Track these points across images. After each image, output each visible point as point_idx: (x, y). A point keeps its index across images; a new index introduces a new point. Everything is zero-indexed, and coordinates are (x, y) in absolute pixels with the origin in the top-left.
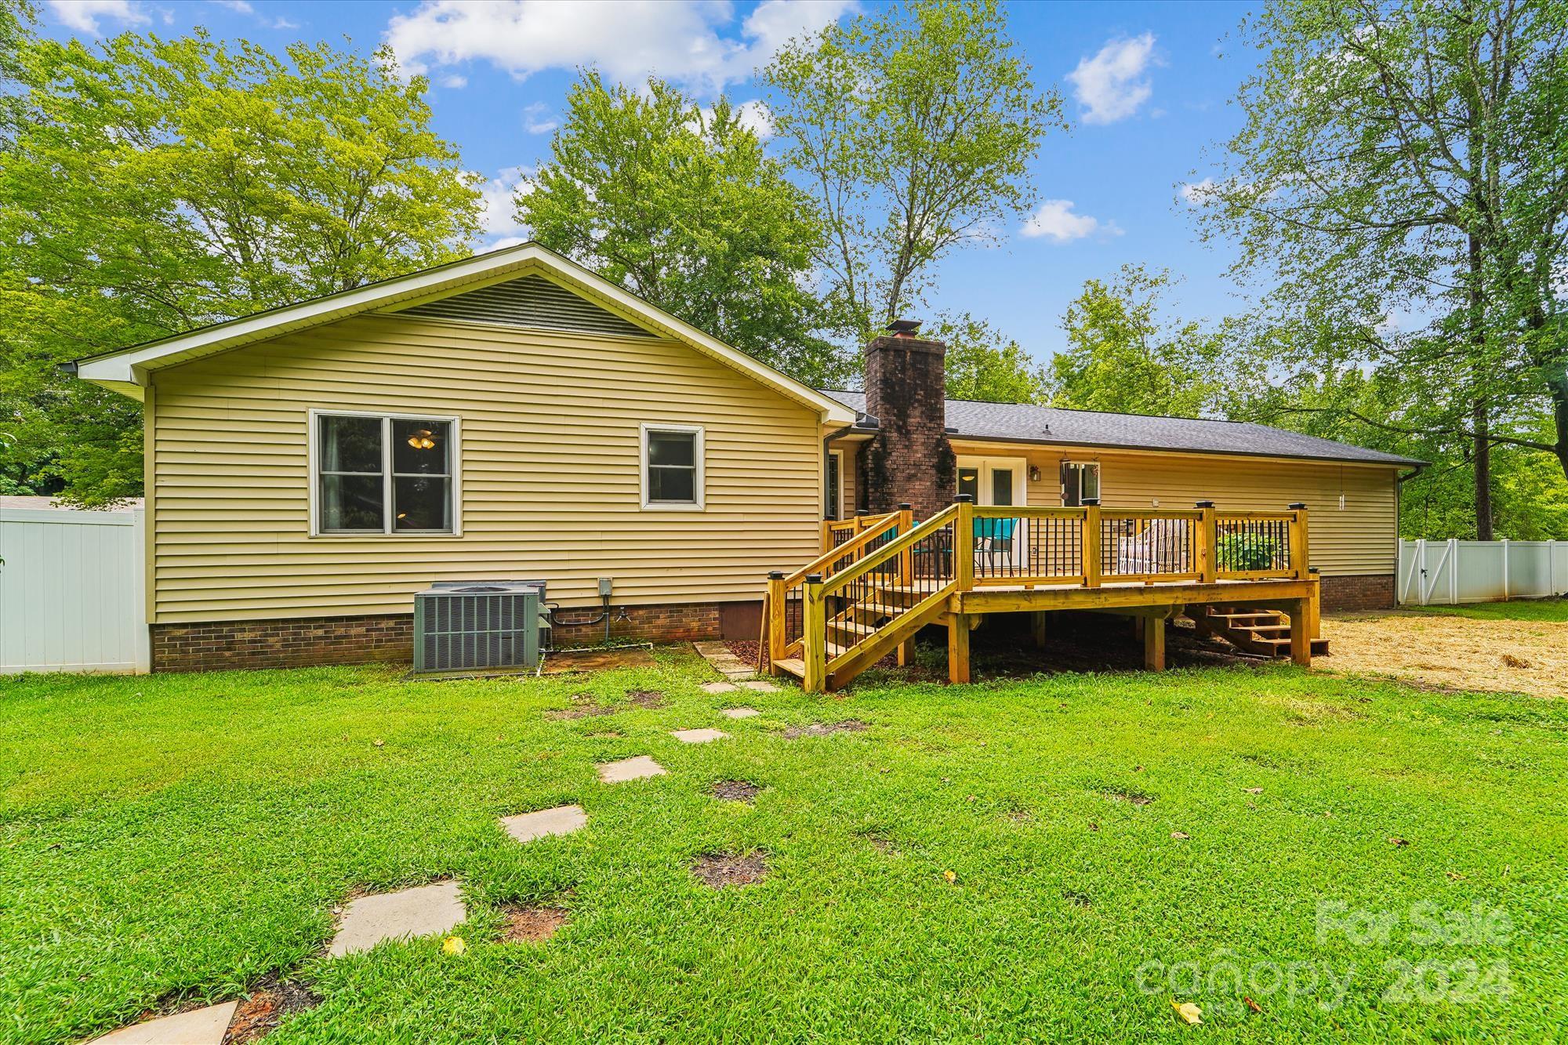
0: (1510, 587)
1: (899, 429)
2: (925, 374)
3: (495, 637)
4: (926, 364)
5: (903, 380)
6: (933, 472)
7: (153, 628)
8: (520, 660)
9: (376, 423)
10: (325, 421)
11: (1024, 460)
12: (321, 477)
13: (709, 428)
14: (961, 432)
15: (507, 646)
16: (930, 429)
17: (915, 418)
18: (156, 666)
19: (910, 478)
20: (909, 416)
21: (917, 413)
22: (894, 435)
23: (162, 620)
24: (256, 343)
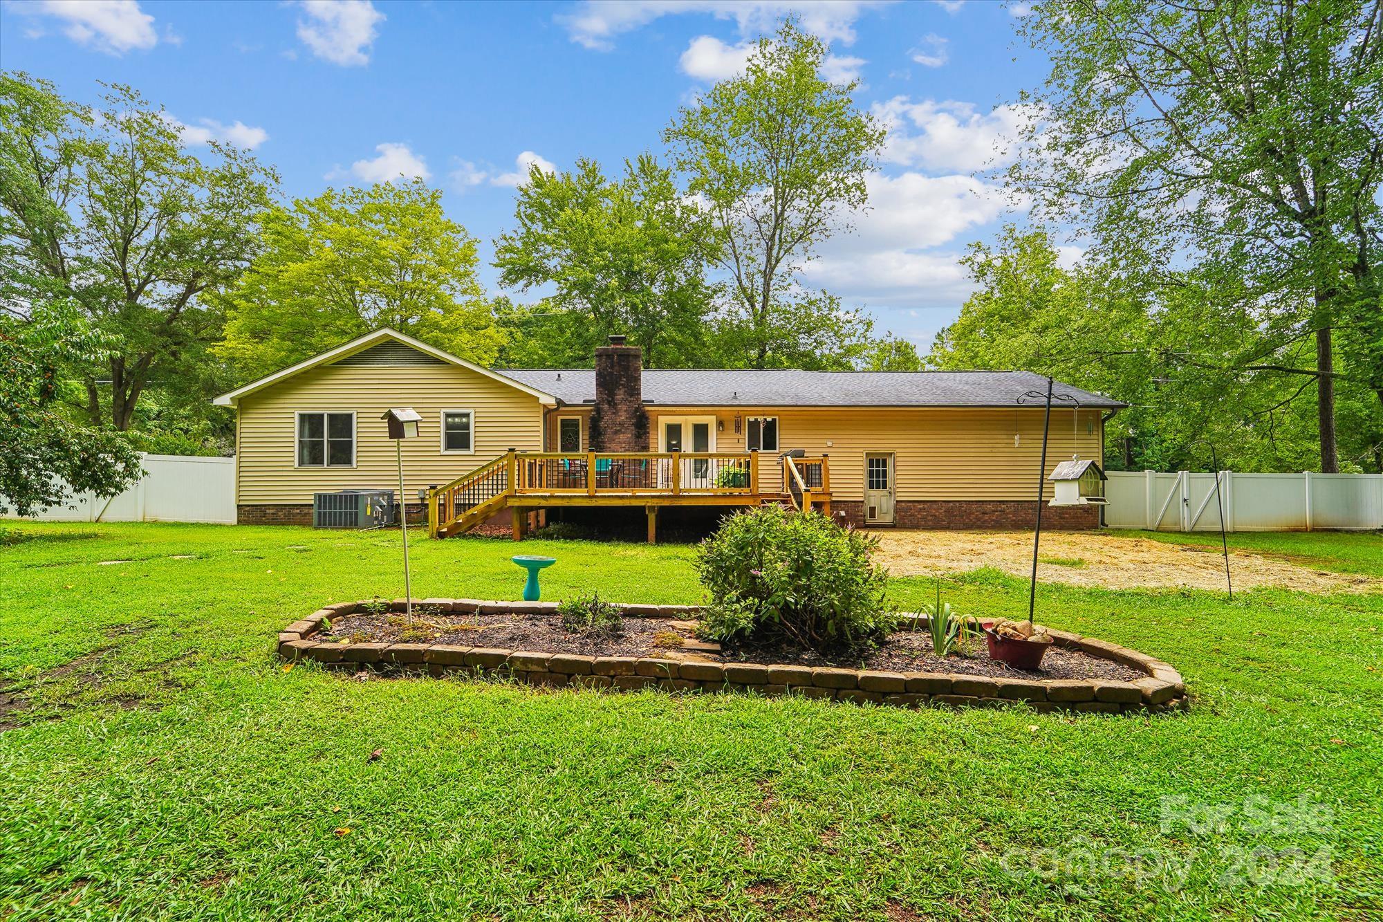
0: (1314, 515)
1: (609, 403)
2: (627, 368)
3: (346, 513)
4: (628, 362)
5: (612, 373)
6: (633, 428)
7: (238, 506)
8: (356, 525)
9: (322, 415)
10: (302, 416)
11: (714, 417)
12: (300, 441)
13: (477, 410)
14: (656, 402)
15: (351, 517)
16: (630, 402)
17: (620, 395)
18: (239, 522)
19: (616, 432)
20: (616, 394)
21: (622, 392)
22: (606, 407)
23: (241, 503)
24: (276, 384)
